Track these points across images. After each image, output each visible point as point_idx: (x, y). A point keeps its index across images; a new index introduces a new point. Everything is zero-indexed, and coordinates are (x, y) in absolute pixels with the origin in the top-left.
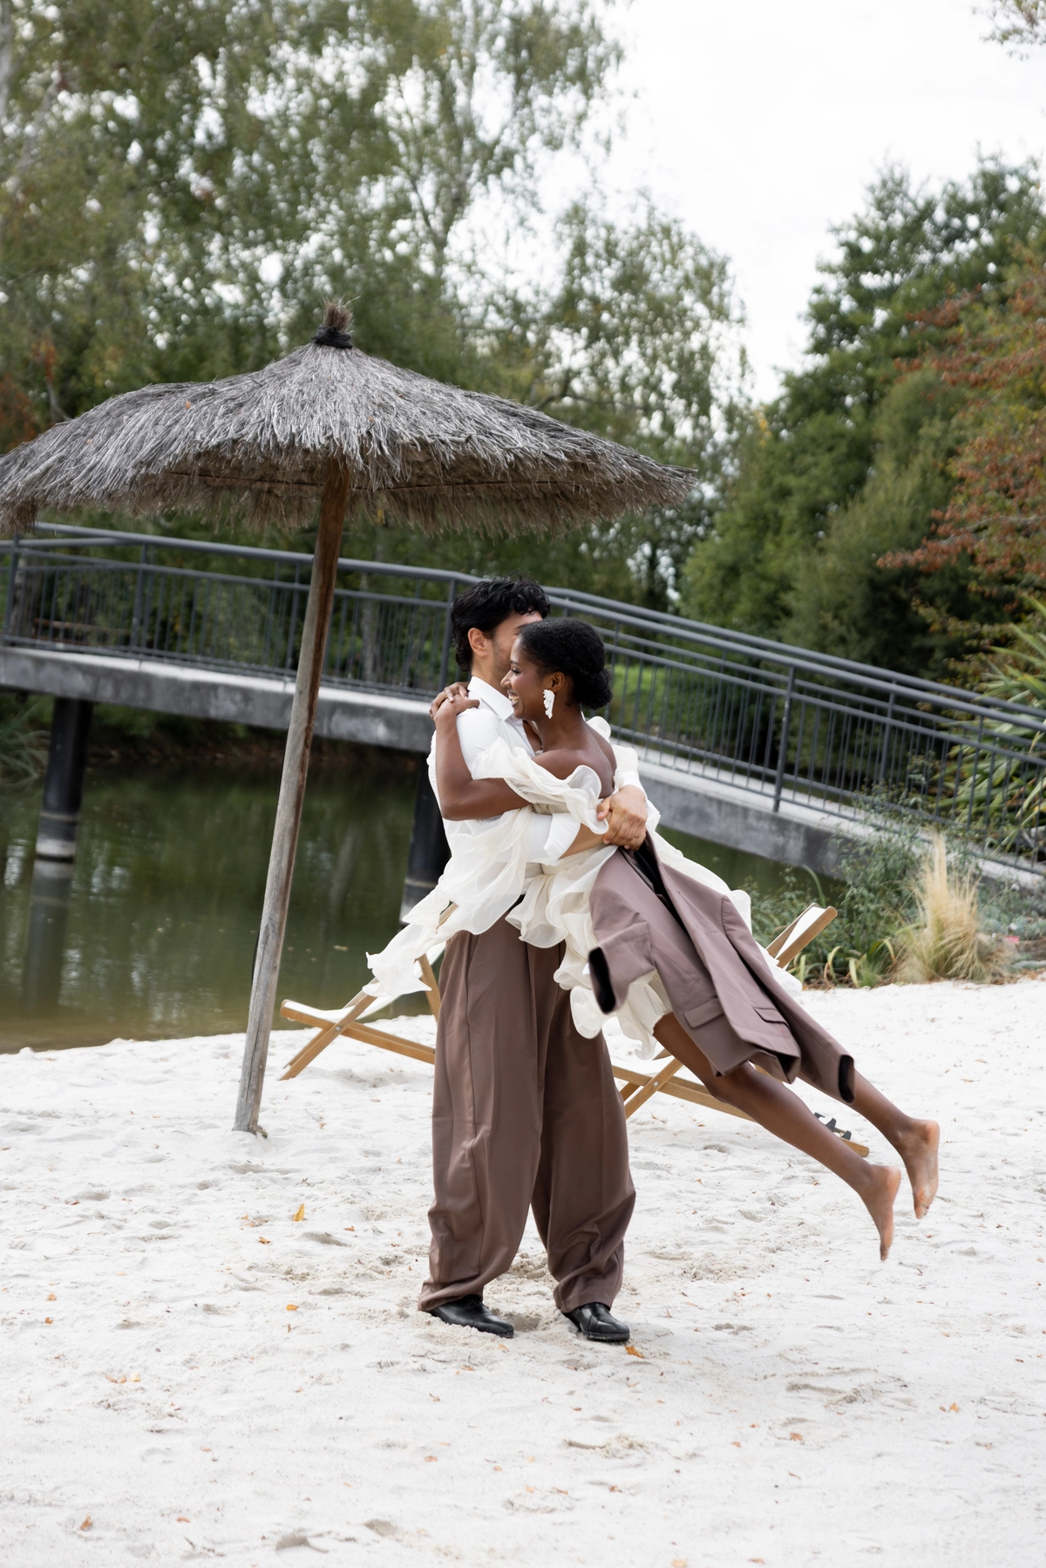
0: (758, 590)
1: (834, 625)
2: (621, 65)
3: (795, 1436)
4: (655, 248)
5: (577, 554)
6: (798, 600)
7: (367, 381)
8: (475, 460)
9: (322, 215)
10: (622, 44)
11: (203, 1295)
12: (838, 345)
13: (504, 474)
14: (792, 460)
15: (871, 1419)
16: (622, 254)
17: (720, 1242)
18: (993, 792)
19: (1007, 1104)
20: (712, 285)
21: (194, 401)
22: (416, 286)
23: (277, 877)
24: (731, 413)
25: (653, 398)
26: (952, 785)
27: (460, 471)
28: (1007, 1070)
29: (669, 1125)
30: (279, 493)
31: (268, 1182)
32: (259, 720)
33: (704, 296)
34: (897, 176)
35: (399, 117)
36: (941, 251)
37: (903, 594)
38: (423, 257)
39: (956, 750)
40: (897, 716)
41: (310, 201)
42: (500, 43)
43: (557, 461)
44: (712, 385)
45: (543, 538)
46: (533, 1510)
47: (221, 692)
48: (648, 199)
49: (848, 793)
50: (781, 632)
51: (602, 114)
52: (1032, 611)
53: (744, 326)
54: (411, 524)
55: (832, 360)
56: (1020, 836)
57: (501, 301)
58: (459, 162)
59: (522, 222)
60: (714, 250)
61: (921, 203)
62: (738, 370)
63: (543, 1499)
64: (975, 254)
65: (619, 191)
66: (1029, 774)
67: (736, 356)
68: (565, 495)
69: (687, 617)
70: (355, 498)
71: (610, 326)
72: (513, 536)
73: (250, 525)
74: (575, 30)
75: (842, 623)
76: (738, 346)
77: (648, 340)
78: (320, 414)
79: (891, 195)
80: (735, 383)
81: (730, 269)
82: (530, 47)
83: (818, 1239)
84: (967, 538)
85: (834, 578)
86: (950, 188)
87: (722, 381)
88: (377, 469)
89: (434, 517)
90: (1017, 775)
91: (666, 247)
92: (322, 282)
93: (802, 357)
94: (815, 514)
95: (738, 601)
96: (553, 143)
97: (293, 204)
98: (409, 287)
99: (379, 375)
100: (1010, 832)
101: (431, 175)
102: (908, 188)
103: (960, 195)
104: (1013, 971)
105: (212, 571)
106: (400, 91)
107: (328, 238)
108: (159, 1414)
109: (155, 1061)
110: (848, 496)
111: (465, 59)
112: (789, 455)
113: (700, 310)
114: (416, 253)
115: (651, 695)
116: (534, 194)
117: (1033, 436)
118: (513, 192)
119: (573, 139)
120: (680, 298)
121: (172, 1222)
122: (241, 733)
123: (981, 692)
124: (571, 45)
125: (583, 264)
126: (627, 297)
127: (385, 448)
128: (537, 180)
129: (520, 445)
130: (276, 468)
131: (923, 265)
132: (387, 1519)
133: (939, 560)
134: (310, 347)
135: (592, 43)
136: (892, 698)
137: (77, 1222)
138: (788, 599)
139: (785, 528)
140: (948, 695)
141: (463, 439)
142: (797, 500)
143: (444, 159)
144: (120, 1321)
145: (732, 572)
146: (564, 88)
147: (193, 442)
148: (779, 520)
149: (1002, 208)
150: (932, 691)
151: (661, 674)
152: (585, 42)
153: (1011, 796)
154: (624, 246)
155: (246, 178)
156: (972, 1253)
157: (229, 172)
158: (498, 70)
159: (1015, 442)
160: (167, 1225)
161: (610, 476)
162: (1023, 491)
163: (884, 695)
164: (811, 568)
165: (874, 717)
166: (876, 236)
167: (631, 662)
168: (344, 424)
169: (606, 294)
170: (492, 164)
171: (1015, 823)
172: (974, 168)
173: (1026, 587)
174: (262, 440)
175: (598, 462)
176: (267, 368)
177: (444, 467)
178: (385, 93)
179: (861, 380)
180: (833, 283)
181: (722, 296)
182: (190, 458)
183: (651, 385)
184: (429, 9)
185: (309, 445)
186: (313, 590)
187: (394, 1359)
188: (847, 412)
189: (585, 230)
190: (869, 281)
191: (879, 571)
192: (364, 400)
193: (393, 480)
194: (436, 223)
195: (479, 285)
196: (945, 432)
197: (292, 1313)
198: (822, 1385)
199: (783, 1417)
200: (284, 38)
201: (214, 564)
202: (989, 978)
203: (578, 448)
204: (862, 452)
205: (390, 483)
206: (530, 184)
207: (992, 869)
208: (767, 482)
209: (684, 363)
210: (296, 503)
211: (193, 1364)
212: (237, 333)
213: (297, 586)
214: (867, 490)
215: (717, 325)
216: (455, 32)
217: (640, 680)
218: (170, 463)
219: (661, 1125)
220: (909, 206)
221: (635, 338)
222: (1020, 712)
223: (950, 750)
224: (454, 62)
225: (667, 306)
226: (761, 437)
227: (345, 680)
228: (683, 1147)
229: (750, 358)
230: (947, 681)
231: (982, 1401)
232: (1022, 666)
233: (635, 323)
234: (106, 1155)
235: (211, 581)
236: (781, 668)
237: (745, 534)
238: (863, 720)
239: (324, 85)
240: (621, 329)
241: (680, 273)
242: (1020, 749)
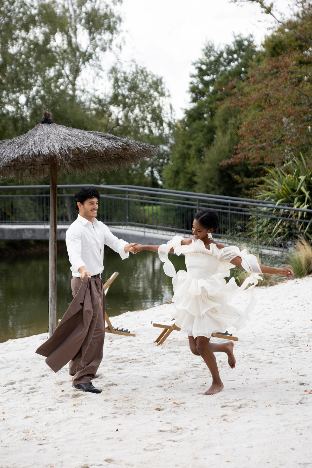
0: (185, 177)
1: (210, 185)
2: (121, 23)
3: (225, 420)
4: (139, 78)
5: (129, 174)
6: (198, 178)
7: (59, 132)
8: (94, 151)
9: (36, 81)
10: (121, 16)
11: (48, 406)
12: (200, 99)
13: (103, 154)
14: (191, 136)
15: (246, 412)
16: (130, 80)
17: (197, 370)
18: (264, 229)
19: (278, 320)
20: (158, 86)
21: (8, 145)
22: (68, 98)
23: (52, 282)
24: (169, 124)
25: (145, 123)
26: (251, 228)
27: (90, 155)
28: (277, 310)
29: (178, 340)
30: (37, 169)
31: (62, 372)
32: (38, 237)
33: (156, 90)
34: (210, 45)
35: (55, 48)
36: (227, 66)
37: (230, 172)
38: (69, 89)
39: (251, 218)
40: (232, 210)
41: (32, 78)
42: (83, 21)
43: (118, 148)
44: (162, 117)
45: (117, 171)
46: (152, 450)
47: (26, 231)
48: (135, 62)
49: (220, 235)
50: (194, 189)
51: (117, 39)
52: (268, 172)
53: (170, 97)
54: (77, 172)
55: (199, 104)
56: (273, 241)
57: (94, 99)
58: (76, 59)
59: (97, 75)
60: (157, 75)
61: (219, 52)
62: (170, 111)
63: (154, 446)
64: (237, 66)
65: (126, 62)
66: (273, 222)
67: (169, 107)
68: (122, 158)
69: (165, 188)
70: (59, 167)
71: (129, 103)
72: (108, 172)
73: (29, 179)
74: (106, 14)
75: (212, 184)
76: (169, 104)
77: (141, 106)
78: (46, 144)
79: (209, 51)
80: (169, 115)
81: (163, 81)
82: (92, 22)
83: (226, 365)
84: (246, 153)
85: (208, 170)
86: (227, 47)
87: (165, 115)
88: (65, 158)
89: (84, 169)
90: (270, 222)
91: (143, 77)
92: (39, 101)
93: (189, 104)
94: (199, 152)
95: (180, 181)
96: (104, 49)
97: (27, 78)
98: (65, 99)
99: (62, 130)
100: (270, 240)
101: (68, 64)
102: (214, 48)
103: (230, 48)
104: (276, 281)
105: (17, 194)
106: (55, 40)
107: (38, 88)
108: (40, 440)
109: (22, 344)
110: (209, 145)
111: (73, 27)
112: (189, 135)
113: (156, 94)
114: (66, 88)
115: (157, 214)
116: (100, 66)
117: (261, 120)
118: (93, 66)
119: (110, 48)
120: (149, 91)
121: (35, 387)
122: (33, 243)
123: (256, 199)
124: (105, 19)
125: (118, 85)
126: (133, 93)
127: (67, 151)
128: (101, 61)
129: (106, 145)
130: (35, 161)
131: (222, 71)
132: (110, 458)
133: (238, 161)
134: (40, 124)
135: (111, 17)
136: (229, 204)
137: (7, 391)
138: (195, 179)
139: (191, 157)
140: (247, 201)
141: (89, 146)
142: (194, 148)
143: (71, 58)
144: (25, 416)
145: (177, 173)
146: (104, 33)
147: (10, 157)
148: (189, 155)
149: (243, 51)
150: (242, 201)
151: (159, 207)
152: (109, 18)
153: (269, 229)
154: (130, 77)
155: (11, 73)
156: (271, 363)
157: (6, 72)
158: (83, 29)
159: (256, 122)
160: (34, 388)
161: (134, 151)
162: (260, 137)
163: (226, 204)
164: (201, 168)
165: (225, 211)
166: (207, 65)
167: (150, 204)
168: (54, 146)
169: (126, 93)
170: (85, 58)
171: (271, 237)
172: (233, 40)
173: (266, 165)
174: (30, 154)
175: (130, 147)
176: (28, 132)
177: (85, 154)
178: (50, 41)
179: (208, 109)
180: (195, 80)
181: (162, 89)
182: (10, 162)
183: (144, 119)
184: (60, 13)
185: (44, 154)
186: (51, 196)
187: (106, 415)
188: (205, 119)
189: (117, 74)
190: (206, 78)
191: (222, 166)
192: (59, 138)
193: (70, 160)
194: (71, 78)
195: (87, 96)
196: (236, 121)
197: (75, 407)
198: (231, 405)
199: (221, 415)
200: (17, 29)
201: (17, 192)
202: (269, 284)
203: (123, 144)
204: (211, 130)
205: (70, 161)
206: (98, 63)
207: (266, 252)
208: (184, 143)
209: (153, 111)
210: (42, 171)
211: (48, 425)
212: (15, 120)
213: (44, 195)
214: (214, 142)
215: (161, 98)
216: (69, 20)
217: (153, 210)
218: (4, 164)
219: (176, 340)
220: (215, 53)
221: (137, 105)
222: (268, 203)
223: (249, 218)
224: (70, 29)
225: (145, 95)
226: (180, 130)
227: (63, 222)
228: (183, 345)
229: (173, 107)
230: (246, 197)
231: (277, 403)
232: (268, 189)
233: (136, 101)
234: (12, 372)
235: (18, 197)
236: (195, 200)
237: (179, 160)
238: (222, 212)
239: (31, 41)
240: (132, 103)
241: (148, 84)
242: (270, 215)
